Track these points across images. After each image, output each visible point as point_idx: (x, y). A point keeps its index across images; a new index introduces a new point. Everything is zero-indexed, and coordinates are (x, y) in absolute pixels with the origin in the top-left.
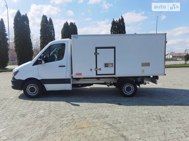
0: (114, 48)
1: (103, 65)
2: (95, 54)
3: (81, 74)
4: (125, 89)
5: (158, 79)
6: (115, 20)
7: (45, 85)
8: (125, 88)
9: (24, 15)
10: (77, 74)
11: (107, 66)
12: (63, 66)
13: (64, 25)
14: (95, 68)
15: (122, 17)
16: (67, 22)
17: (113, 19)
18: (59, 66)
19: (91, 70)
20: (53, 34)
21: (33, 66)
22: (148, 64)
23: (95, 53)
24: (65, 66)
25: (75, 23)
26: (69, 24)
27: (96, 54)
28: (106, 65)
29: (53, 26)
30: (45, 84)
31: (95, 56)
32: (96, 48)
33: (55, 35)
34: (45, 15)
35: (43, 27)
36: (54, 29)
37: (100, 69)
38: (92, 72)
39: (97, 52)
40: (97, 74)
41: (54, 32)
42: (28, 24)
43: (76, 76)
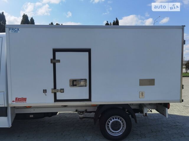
0: (89, 51)
1: (68, 83)
2: (51, 62)
3: (24, 100)
4: (110, 126)
5: (168, 108)
8: (110, 124)
10: (17, 100)
11: (76, 85)
14: (53, 88)
15: (117, 19)
16: (52, 23)
19: (45, 91)
22: (151, 82)
23: (51, 60)
27: (54, 61)
28: (74, 83)
31: (52, 65)
32: (55, 51)
37: (62, 91)
38: (46, 95)
39: (57, 58)
40: (56, 100)
43: (14, 102)
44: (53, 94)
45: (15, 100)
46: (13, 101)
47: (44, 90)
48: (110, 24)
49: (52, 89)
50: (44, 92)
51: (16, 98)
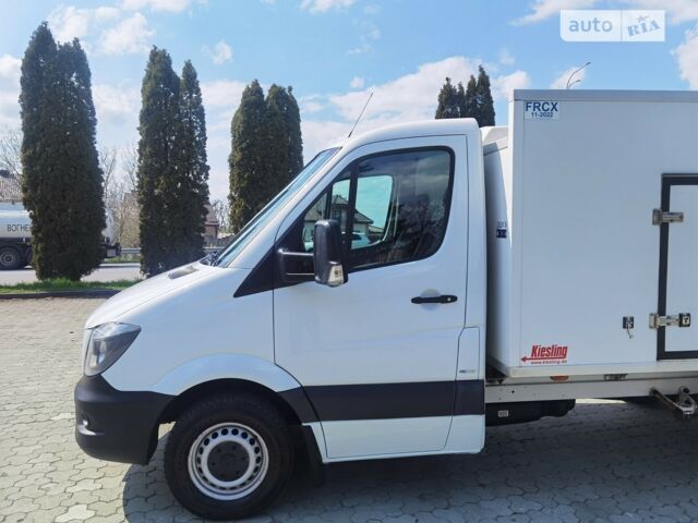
2: (655, 221)
3: (560, 352)
6: (454, 84)
7: (315, 426)
9: (67, 45)
10: (539, 353)
12: (444, 299)
13: (245, 95)
14: (655, 310)
15: (481, 69)
16: (256, 84)
17: (447, 79)
18: (416, 300)
19: (628, 323)
20: (197, 133)
21: (237, 295)
23: (655, 212)
24: (454, 299)
25: (290, 89)
26: (266, 94)
27: (664, 218)
29: (199, 100)
30: (318, 419)
31: (657, 230)
32: (668, 181)
33: (206, 139)
34: (160, 48)
35: (155, 103)
36: (202, 109)
37: (684, 320)
38: (631, 336)
39: (672, 208)
40: (662, 354)
41: (204, 123)
42: (87, 83)
43: (528, 363)
44: (654, 334)
45: (529, 356)
46: (524, 359)
47: (625, 319)
48: (457, 87)
49: (651, 315)
50: (624, 327)
51: (534, 349)
